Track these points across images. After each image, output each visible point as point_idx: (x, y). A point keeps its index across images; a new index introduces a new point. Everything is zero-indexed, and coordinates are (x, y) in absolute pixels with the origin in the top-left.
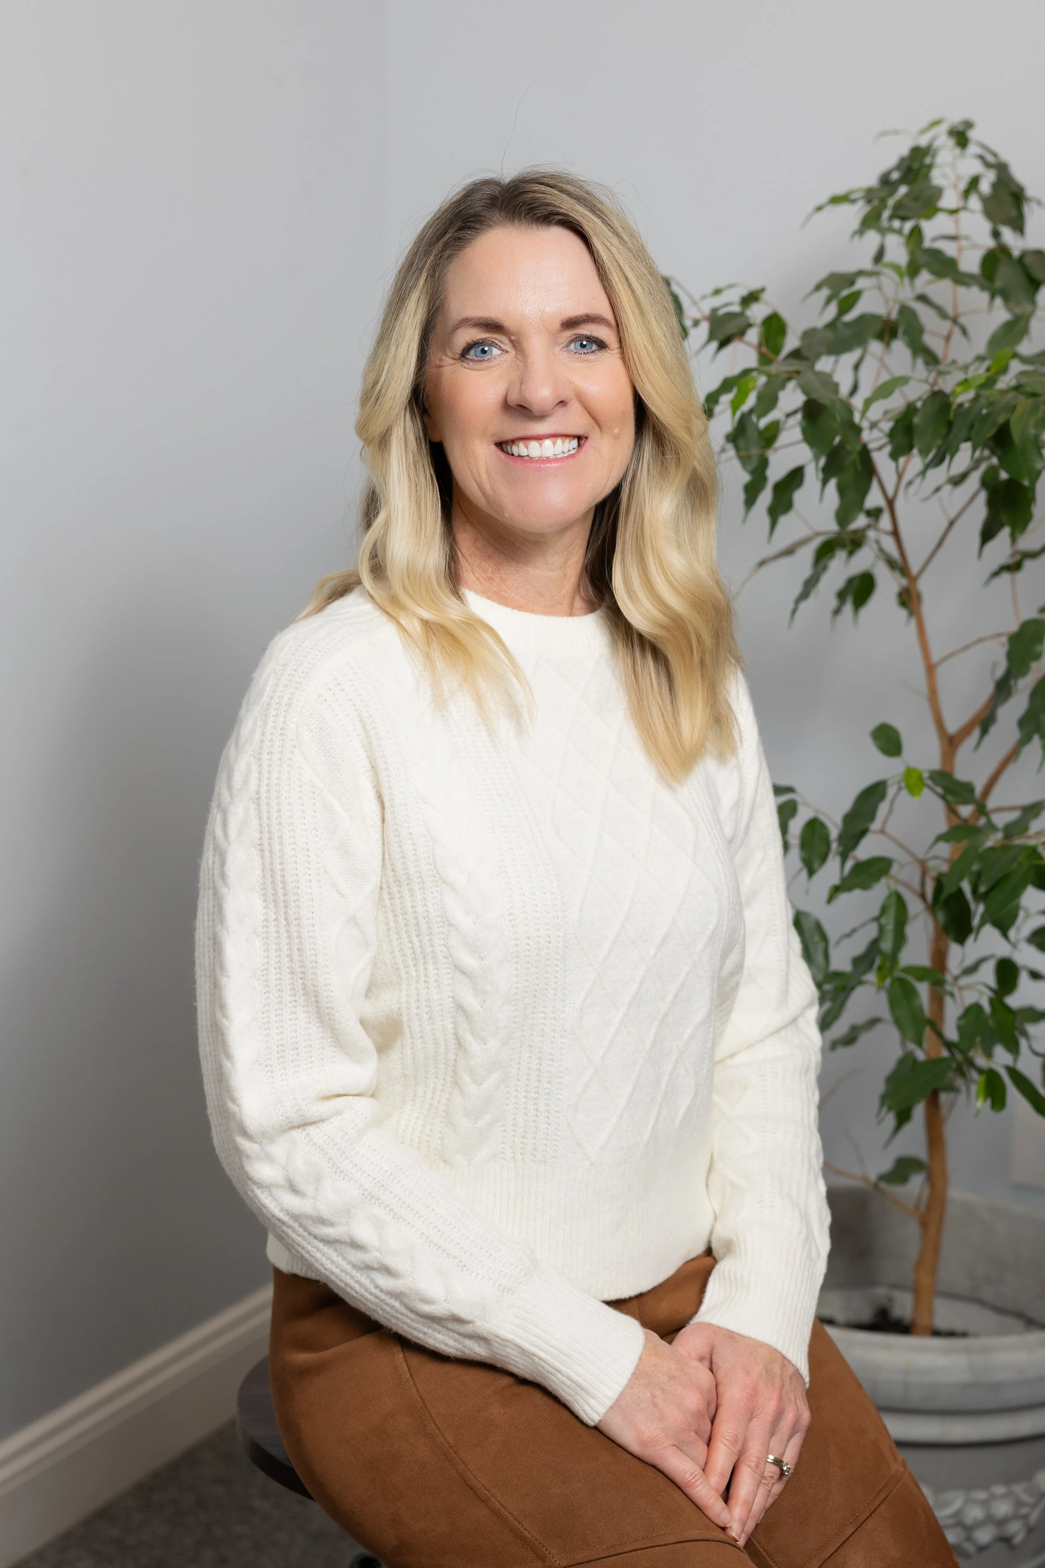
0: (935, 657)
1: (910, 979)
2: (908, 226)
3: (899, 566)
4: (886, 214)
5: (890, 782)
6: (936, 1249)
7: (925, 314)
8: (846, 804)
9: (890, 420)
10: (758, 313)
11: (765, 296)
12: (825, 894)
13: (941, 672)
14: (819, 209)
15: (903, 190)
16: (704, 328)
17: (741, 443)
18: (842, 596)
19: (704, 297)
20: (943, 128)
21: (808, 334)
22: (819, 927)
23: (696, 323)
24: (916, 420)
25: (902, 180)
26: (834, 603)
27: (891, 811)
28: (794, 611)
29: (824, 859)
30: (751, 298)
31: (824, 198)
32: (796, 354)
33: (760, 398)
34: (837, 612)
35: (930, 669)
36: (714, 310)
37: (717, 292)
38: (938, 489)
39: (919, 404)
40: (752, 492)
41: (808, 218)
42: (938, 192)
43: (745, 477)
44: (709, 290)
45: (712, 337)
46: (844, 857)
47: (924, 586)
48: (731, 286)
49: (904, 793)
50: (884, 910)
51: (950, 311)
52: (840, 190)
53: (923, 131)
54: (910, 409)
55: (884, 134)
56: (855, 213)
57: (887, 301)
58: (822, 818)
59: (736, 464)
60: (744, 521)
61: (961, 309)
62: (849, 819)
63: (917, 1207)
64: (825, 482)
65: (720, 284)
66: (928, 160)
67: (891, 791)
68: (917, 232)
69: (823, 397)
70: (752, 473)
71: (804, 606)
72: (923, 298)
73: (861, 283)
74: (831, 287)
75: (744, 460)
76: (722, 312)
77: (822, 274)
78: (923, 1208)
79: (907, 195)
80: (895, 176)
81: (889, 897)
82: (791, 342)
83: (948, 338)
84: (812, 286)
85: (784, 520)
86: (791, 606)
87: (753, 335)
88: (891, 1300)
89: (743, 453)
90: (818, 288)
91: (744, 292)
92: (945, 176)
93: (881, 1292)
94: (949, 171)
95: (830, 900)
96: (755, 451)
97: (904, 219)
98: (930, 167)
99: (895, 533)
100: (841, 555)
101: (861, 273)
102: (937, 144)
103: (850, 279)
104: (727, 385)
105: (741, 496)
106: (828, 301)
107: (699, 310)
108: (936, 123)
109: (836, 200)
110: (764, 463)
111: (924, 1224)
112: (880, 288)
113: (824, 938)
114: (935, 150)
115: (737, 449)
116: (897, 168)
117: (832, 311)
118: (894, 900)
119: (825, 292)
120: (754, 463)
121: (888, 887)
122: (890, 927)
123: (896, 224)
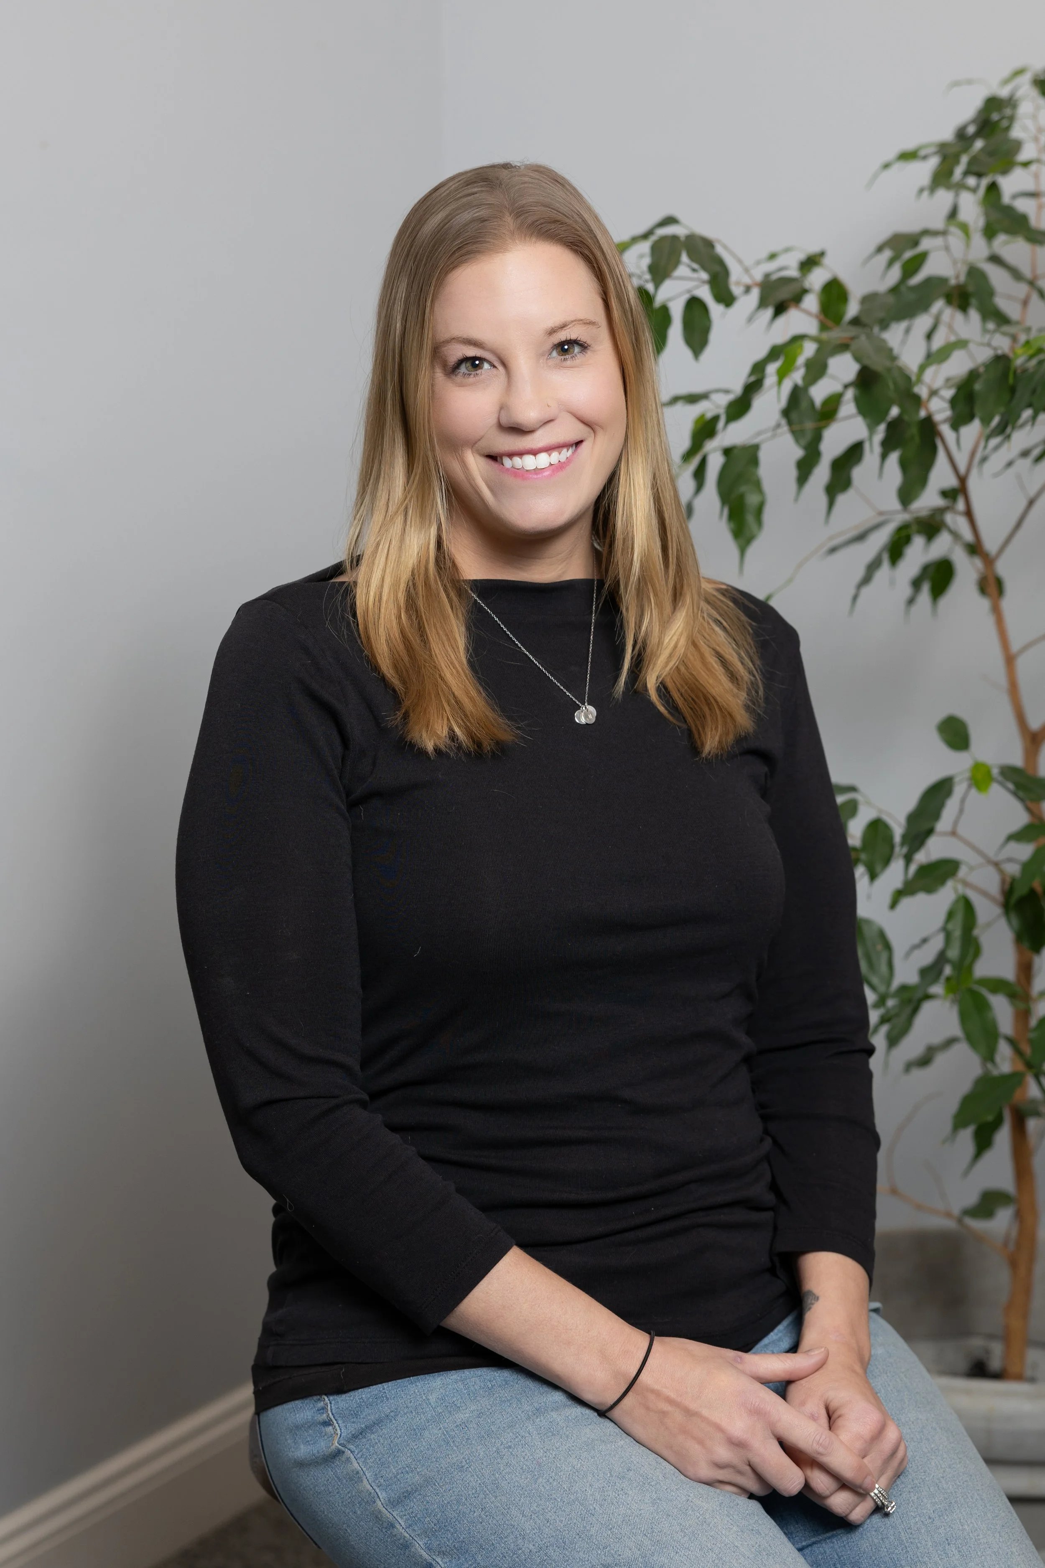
0: (1015, 645)
1: (984, 992)
2: (985, 182)
3: (975, 549)
4: (959, 171)
5: (957, 780)
6: (1028, 1291)
7: (997, 276)
8: (909, 802)
9: (950, 387)
10: (817, 279)
11: (827, 260)
12: (887, 899)
13: (1021, 663)
14: (887, 166)
15: (979, 144)
16: (755, 293)
17: (794, 416)
18: (916, 584)
19: (758, 263)
20: (1027, 78)
21: (868, 300)
22: (882, 935)
23: (748, 289)
24: (978, 386)
25: (978, 134)
26: (908, 591)
27: (961, 811)
28: (855, 598)
29: (887, 861)
30: (810, 263)
31: (891, 154)
32: (856, 322)
33: (808, 367)
34: (911, 601)
35: (1010, 660)
36: (767, 276)
37: (773, 256)
38: (1010, 464)
39: (982, 370)
40: (805, 468)
41: (875, 176)
42: (1017, 145)
43: (798, 453)
44: (765, 254)
45: (763, 303)
46: (908, 859)
47: (1002, 568)
48: (787, 250)
49: (974, 792)
50: (950, 915)
51: (1027, 272)
52: (909, 145)
53: (1006, 81)
54: (973, 375)
55: (957, 84)
56: (924, 170)
57: (955, 262)
58: (885, 818)
59: (788, 439)
60: (796, 499)
61: (1040, 271)
62: (913, 818)
63: (1006, 1244)
64: (884, 456)
65: (776, 249)
66: (1008, 112)
67: (959, 790)
68: (993, 187)
69: (878, 364)
70: (806, 448)
71: (866, 591)
72: (995, 259)
73: (926, 244)
74: (893, 248)
75: (797, 434)
76: (774, 277)
77: (884, 235)
78: (1012, 1247)
79: (982, 150)
80: (971, 130)
81: (957, 902)
82: (852, 309)
83: (1025, 303)
84: (872, 247)
85: (842, 499)
86: (852, 591)
87: (811, 302)
88: (987, 1352)
89: (796, 427)
90: (880, 249)
91: (802, 256)
92: (1025, 129)
93: (976, 1343)
94: (1029, 123)
95: (893, 905)
96: (809, 425)
97: (979, 175)
98: (1012, 119)
99: (969, 514)
100: (918, 541)
101: (926, 232)
102: (1019, 94)
103: (913, 240)
104: (775, 353)
105: (793, 473)
106: (891, 263)
107: (751, 276)
108: (1019, 72)
109: (908, 156)
110: (817, 438)
111: (1013, 1264)
112: (947, 248)
113: (888, 947)
114: (1017, 101)
115: (790, 423)
116: (974, 121)
117: (895, 274)
118: (961, 906)
119: (887, 254)
120: (808, 438)
121: (956, 890)
122: (957, 933)
123: (971, 181)
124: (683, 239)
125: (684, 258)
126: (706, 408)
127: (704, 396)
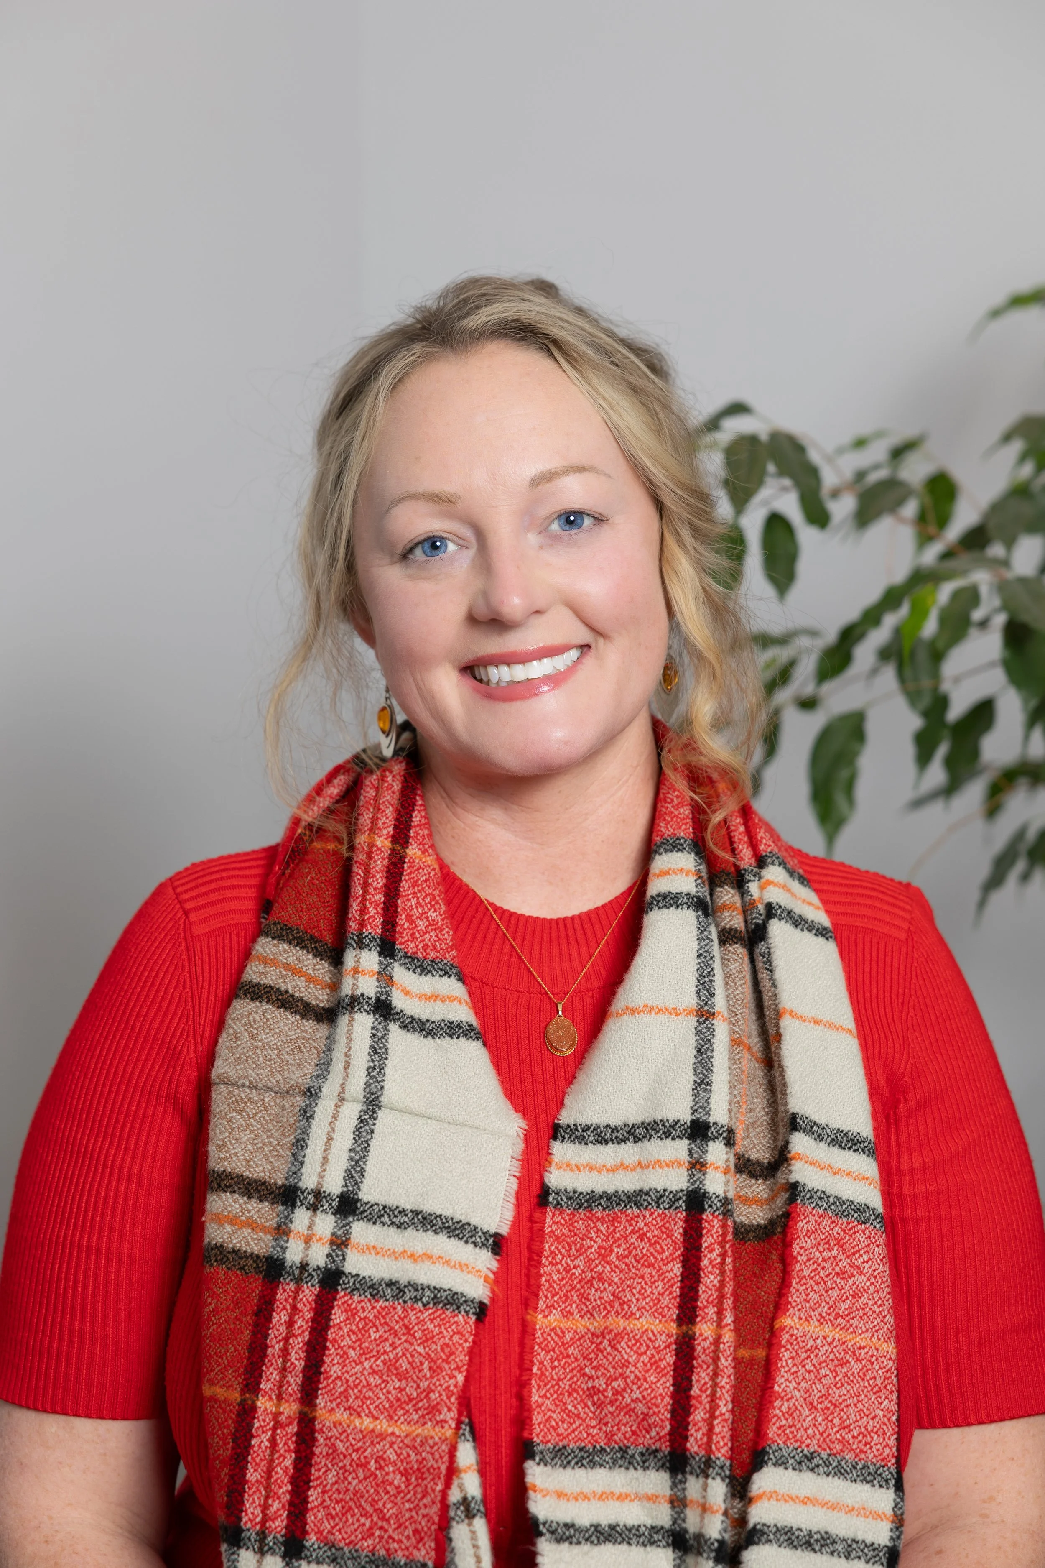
10: (915, 471)
11: (925, 444)
14: (996, 313)
16: (850, 500)
19: (840, 451)
21: (996, 508)
23: (835, 494)
28: (982, 904)
30: (903, 451)
31: (999, 298)
32: (979, 536)
33: (943, 620)
36: (860, 475)
37: (860, 443)
40: (925, 745)
41: (981, 329)
43: (915, 722)
44: (847, 438)
45: (857, 510)
48: (880, 434)
52: (1022, 285)
59: (900, 703)
65: (864, 430)
69: (1036, 618)
70: (926, 717)
74: (1024, 438)
75: (912, 697)
76: (874, 477)
77: (1009, 417)
82: (964, 516)
84: (996, 435)
87: (911, 507)
90: (1007, 438)
91: (894, 443)
96: (926, 683)
104: (892, 595)
105: (909, 750)
106: (1023, 458)
107: (839, 474)
110: (941, 703)
115: (901, 678)
117: (1027, 469)
119: (1017, 446)
120: (926, 701)
124: (764, 437)
125: (771, 468)
126: (782, 654)
127: (783, 641)
